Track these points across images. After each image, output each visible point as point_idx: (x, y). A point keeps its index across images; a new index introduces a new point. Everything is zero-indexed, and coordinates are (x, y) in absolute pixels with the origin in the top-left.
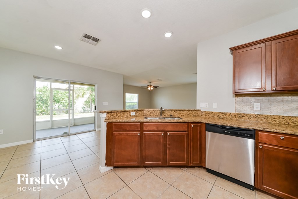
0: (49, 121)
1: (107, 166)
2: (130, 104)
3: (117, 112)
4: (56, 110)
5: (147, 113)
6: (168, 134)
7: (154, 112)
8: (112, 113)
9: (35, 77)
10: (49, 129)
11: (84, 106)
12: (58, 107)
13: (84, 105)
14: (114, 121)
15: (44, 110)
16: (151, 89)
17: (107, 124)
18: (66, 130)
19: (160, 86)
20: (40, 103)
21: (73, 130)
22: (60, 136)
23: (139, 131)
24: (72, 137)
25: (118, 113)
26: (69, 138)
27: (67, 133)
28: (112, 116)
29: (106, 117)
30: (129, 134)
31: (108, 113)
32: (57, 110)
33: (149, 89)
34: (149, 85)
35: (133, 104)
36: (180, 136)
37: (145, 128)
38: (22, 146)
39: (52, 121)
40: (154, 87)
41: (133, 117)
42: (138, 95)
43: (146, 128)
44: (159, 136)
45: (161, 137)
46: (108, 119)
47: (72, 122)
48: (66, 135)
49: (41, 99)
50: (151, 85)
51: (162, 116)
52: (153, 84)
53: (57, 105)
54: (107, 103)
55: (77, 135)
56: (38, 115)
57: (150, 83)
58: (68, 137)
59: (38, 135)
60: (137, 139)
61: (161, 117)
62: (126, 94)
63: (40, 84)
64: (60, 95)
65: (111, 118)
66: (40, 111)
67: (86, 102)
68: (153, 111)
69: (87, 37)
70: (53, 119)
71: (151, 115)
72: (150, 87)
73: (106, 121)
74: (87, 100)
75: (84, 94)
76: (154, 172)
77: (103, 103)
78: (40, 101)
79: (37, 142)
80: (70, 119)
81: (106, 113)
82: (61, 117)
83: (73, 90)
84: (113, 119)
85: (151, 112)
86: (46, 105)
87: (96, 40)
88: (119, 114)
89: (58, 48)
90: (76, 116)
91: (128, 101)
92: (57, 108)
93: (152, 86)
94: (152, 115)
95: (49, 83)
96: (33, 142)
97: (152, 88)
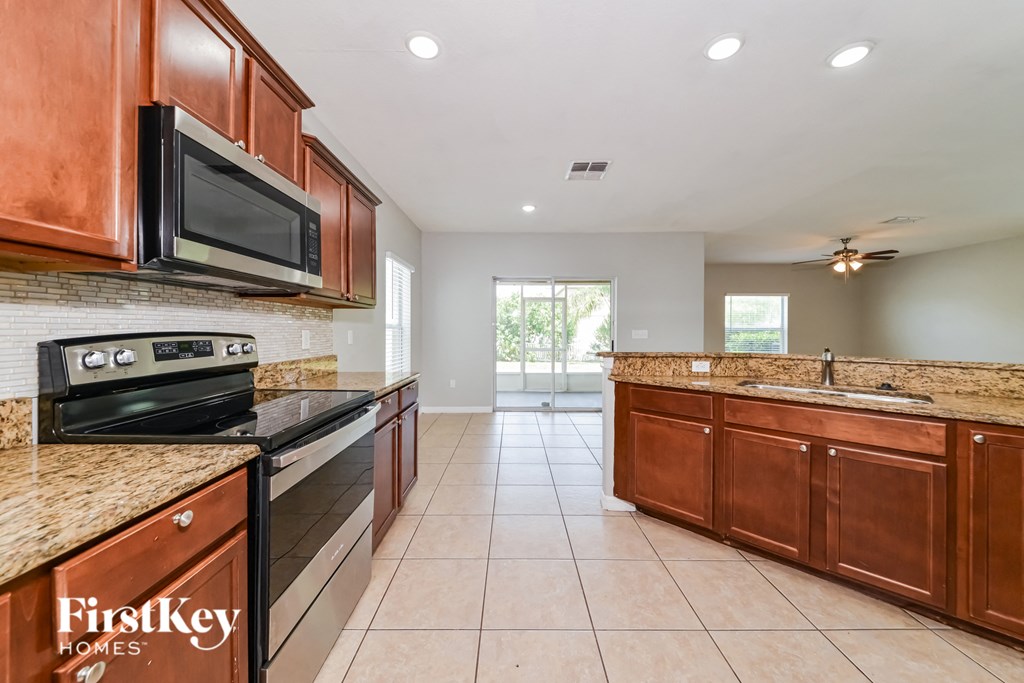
0: (519, 375)
1: (618, 497)
2: (753, 337)
3: (643, 356)
4: (535, 350)
5: (764, 370)
6: (832, 452)
7: (797, 365)
8: (630, 360)
9: (495, 279)
10: (519, 392)
11: (598, 343)
12: (540, 342)
13: (599, 338)
14: (632, 380)
15: (514, 350)
16: (849, 269)
17: (616, 386)
18: (548, 399)
19: (904, 248)
20: (506, 332)
21: (561, 402)
22: (535, 410)
23: (707, 421)
24: (558, 417)
25: (645, 360)
26: (553, 417)
27: (548, 404)
28: (629, 366)
29: (611, 367)
30: (675, 425)
31: (617, 357)
32: (537, 350)
33: (840, 267)
34: (837, 253)
35: (765, 336)
36: (901, 473)
37: (728, 415)
38: (477, 415)
39: (525, 375)
40: (868, 256)
41: (698, 376)
42: (786, 298)
43: (735, 416)
44: (788, 451)
45: (797, 458)
46: (618, 375)
47: (563, 381)
48: (546, 408)
49: (508, 323)
50: (851, 251)
51: (832, 382)
52: (863, 246)
53: (538, 338)
54: (646, 332)
55: (569, 414)
56: (503, 360)
57: (846, 241)
58: (550, 414)
59: (501, 401)
60: (700, 445)
61: (827, 389)
62: (727, 298)
63: (505, 292)
64: (543, 311)
65: (626, 371)
66: (507, 351)
67: (603, 329)
68: (791, 363)
69: (580, 167)
70: (527, 371)
71: (781, 377)
72: (847, 259)
73: (612, 377)
74: (604, 326)
75: (592, 306)
76: (768, 571)
77: (633, 332)
78: (507, 328)
79: (498, 413)
80: (554, 374)
81: (612, 359)
82: (540, 367)
83: (564, 300)
84: (631, 375)
85: (778, 367)
86: (517, 339)
87: (600, 167)
88: (651, 365)
89: (529, 209)
90: (571, 369)
91: (737, 326)
92: (538, 346)
93: (856, 252)
94: (787, 377)
95: (519, 287)
96: (491, 411)
97: (856, 266)
